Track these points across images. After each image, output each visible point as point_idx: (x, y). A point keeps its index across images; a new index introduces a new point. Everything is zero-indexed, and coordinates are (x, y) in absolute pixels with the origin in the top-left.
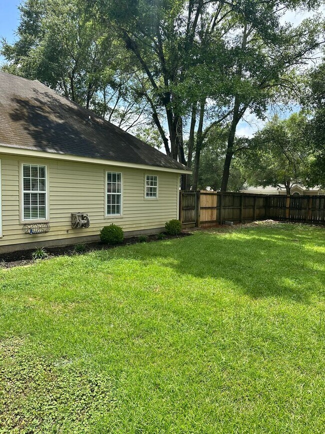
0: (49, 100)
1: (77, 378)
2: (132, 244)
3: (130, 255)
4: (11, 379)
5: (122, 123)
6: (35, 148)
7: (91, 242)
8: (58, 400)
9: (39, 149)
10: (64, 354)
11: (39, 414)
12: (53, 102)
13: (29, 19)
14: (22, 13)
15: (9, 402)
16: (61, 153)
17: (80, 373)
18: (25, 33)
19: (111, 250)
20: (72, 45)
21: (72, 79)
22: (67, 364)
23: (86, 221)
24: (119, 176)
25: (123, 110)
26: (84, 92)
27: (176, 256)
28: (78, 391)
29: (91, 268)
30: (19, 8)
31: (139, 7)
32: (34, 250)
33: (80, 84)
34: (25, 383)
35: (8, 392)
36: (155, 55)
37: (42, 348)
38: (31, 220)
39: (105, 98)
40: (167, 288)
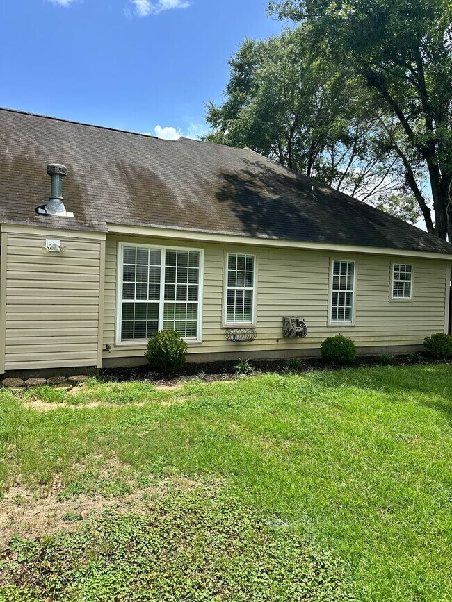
0: (262, 171)
1: (295, 550)
2: (370, 366)
3: (368, 383)
4: (213, 528)
5: (356, 191)
6: (243, 234)
7: (308, 358)
8: (270, 573)
9: (248, 234)
10: (278, 511)
11: (247, 586)
12: (266, 173)
13: (240, 73)
14: (233, 67)
15: (209, 558)
16: (275, 237)
17: (299, 542)
18: (236, 91)
19: (337, 372)
20: (292, 96)
21: (289, 140)
22: (282, 526)
23: (301, 329)
24: (351, 266)
25: (359, 172)
26: (305, 155)
27: (444, 392)
28: (297, 568)
29: (309, 395)
30: (229, 62)
31: (389, 26)
32: (237, 362)
33: (300, 145)
34: (229, 538)
35: (209, 544)
36: (412, 88)
37: (249, 495)
38: (235, 323)
39: (333, 159)
40: (430, 441)
